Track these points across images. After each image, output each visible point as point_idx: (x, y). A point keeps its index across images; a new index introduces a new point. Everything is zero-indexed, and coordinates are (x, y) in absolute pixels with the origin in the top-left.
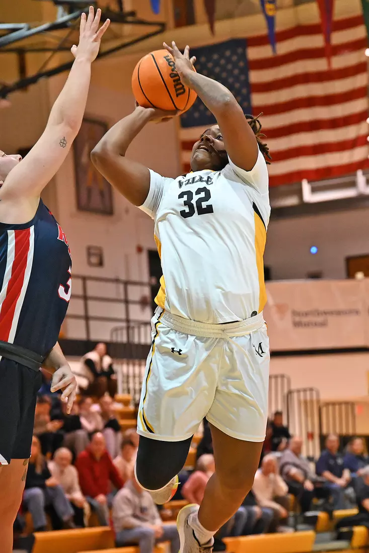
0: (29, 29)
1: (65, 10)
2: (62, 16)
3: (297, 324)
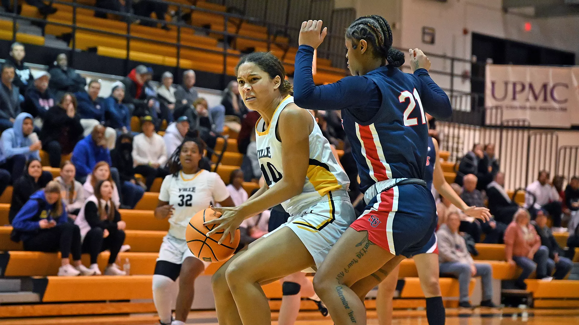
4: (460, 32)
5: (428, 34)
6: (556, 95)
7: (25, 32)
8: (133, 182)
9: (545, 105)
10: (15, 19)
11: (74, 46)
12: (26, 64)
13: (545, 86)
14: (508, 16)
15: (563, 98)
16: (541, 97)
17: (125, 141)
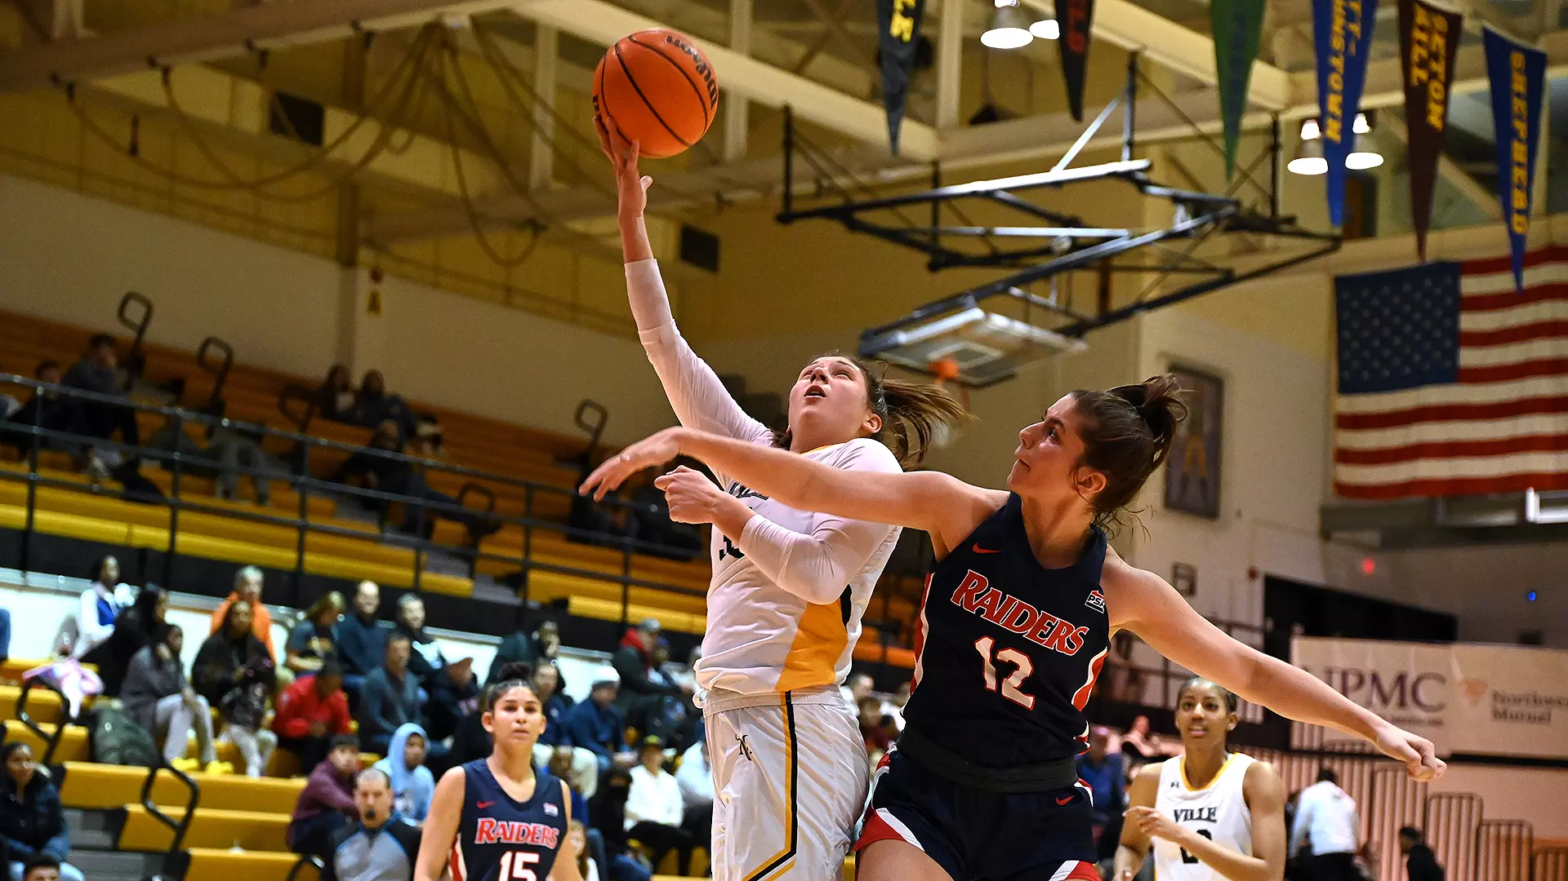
0: (1132, 238)
1: (1187, 211)
2: (1183, 221)
3: (1499, 715)
4: (1243, 574)
5: (1183, 577)
6: (1422, 695)
7: (438, 570)
8: (629, 858)
9: (1401, 713)
10: (418, 549)
11: (525, 598)
12: (429, 631)
13: (1401, 679)
14: (1331, 546)
15: (1434, 703)
16: (1395, 699)
17: (617, 782)
